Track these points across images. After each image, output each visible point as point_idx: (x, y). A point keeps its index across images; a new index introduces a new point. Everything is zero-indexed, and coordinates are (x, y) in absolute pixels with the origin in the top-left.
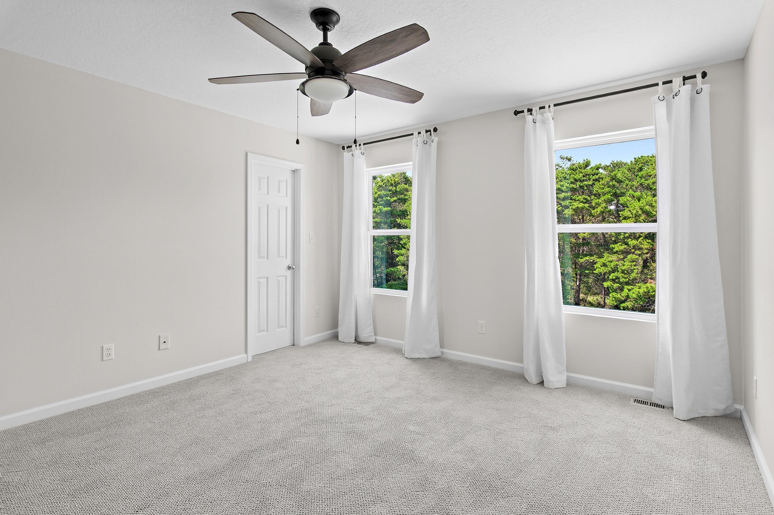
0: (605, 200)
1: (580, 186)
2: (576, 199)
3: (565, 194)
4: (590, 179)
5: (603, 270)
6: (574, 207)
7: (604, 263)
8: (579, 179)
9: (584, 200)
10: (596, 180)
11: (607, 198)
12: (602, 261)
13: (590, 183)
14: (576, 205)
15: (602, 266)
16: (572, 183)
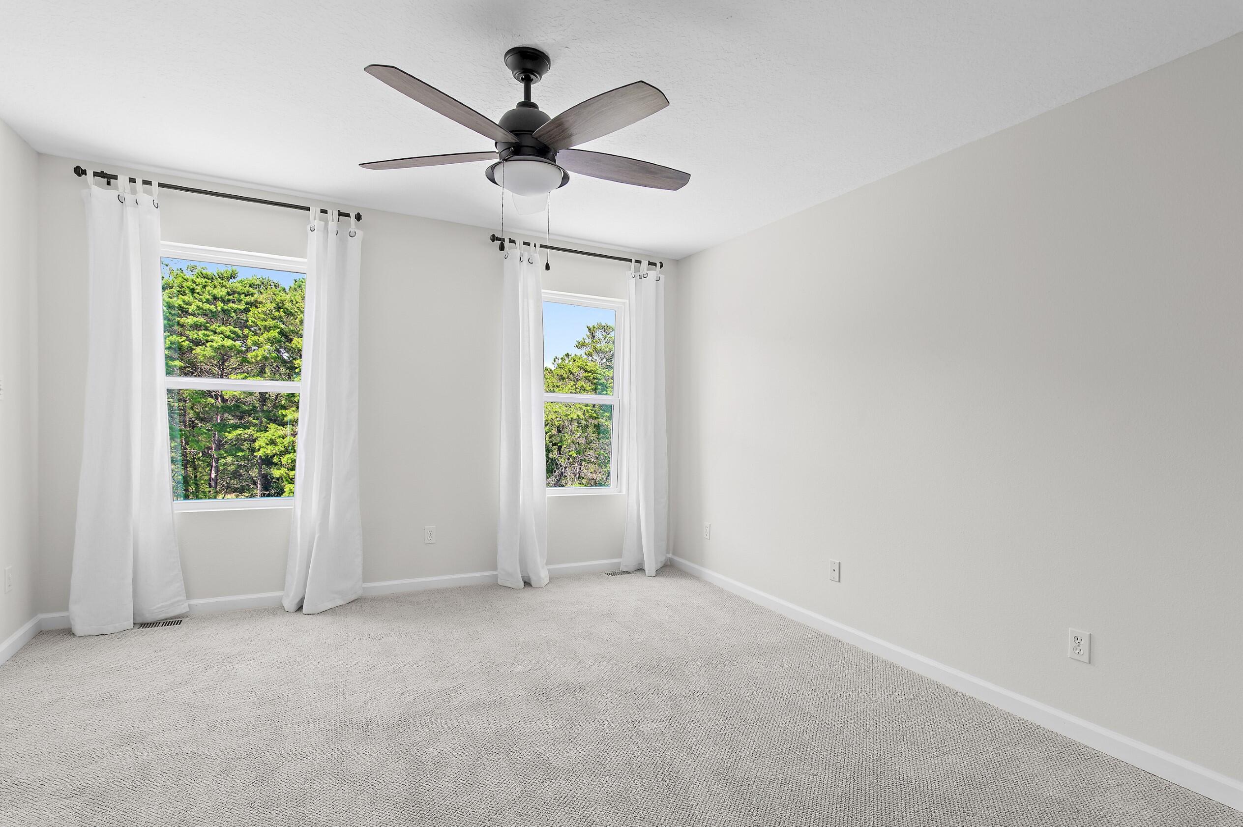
0: (269, 340)
1: (223, 310)
2: (217, 331)
3: (195, 319)
4: (241, 300)
5: (270, 450)
6: (215, 345)
7: (271, 439)
8: (221, 297)
9: (232, 335)
10: (251, 304)
11: (274, 335)
12: (268, 437)
13: (242, 307)
14: (218, 341)
15: (267, 444)
16: (208, 301)
